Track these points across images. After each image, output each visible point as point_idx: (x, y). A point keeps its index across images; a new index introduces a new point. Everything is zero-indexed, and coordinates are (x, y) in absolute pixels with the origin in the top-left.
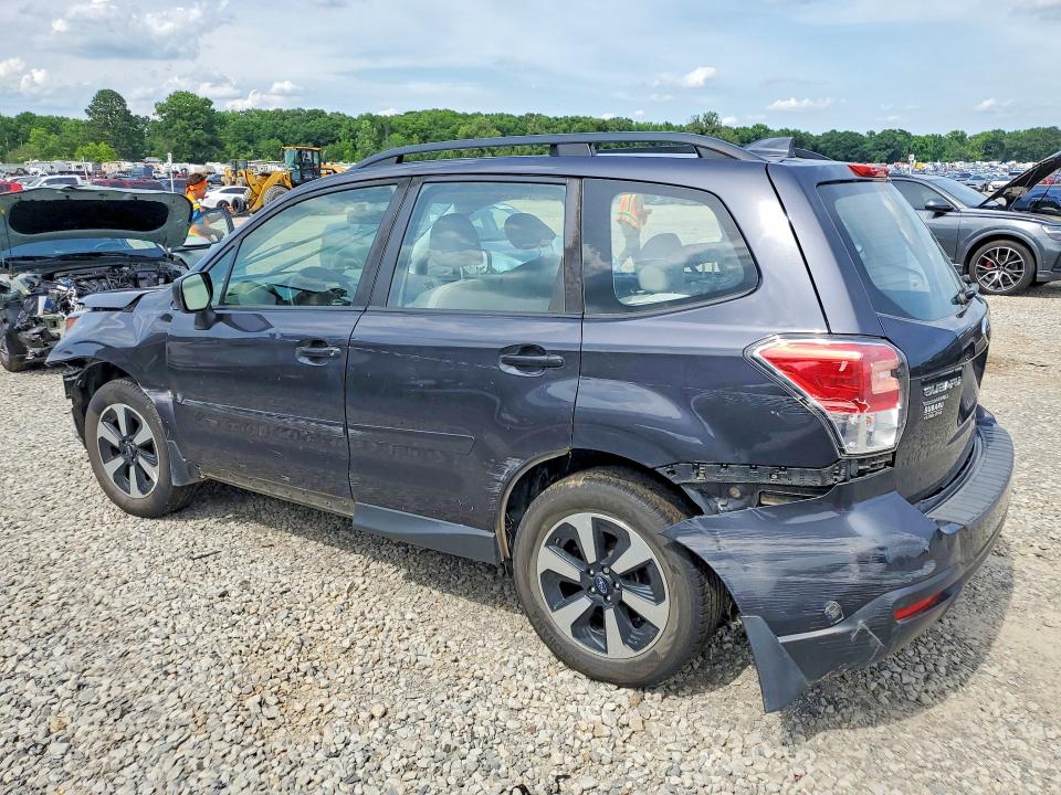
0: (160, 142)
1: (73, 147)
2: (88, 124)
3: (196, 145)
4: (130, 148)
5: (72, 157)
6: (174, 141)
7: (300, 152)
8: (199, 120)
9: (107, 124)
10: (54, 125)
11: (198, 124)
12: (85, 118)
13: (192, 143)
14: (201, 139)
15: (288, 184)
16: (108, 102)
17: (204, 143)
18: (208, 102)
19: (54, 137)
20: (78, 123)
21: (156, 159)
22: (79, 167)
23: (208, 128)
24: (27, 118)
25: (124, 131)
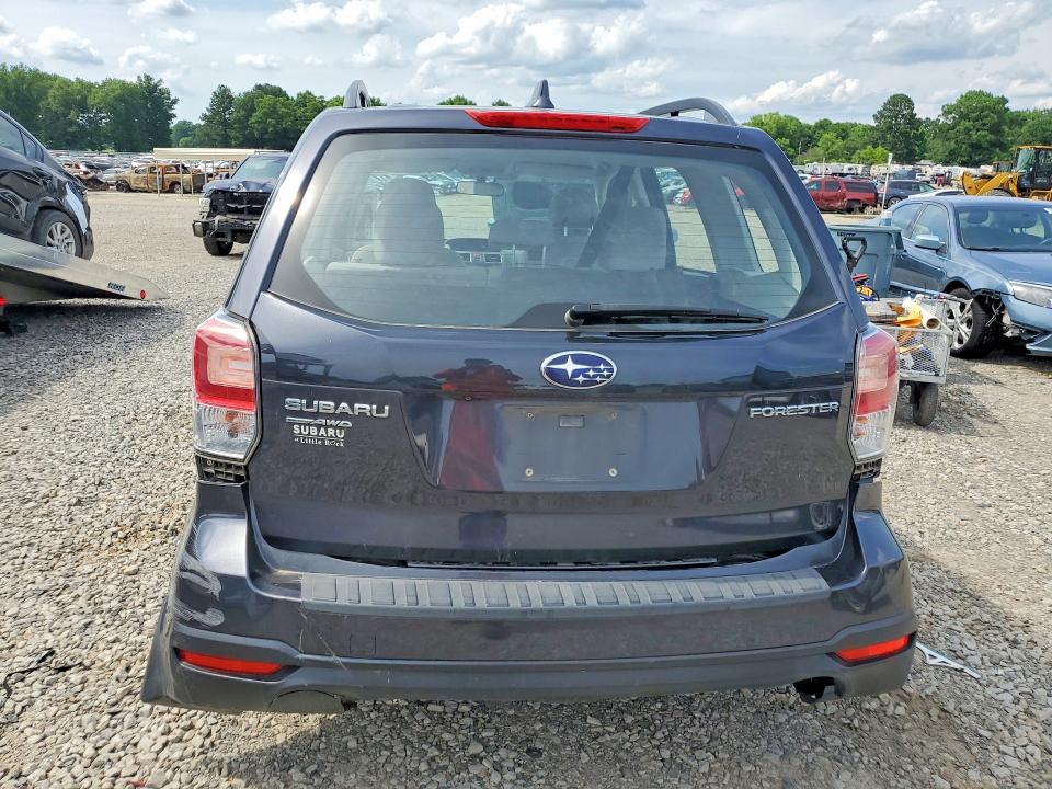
0: (937, 145)
1: (853, 150)
2: (872, 128)
3: (976, 147)
4: (906, 151)
5: (849, 160)
6: (953, 143)
7: (1038, 152)
8: (985, 121)
9: (890, 128)
10: (843, 132)
11: (984, 125)
12: (873, 123)
13: (972, 145)
14: (983, 140)
15: (1013, 188)
16: (899, 105)
17: (985, 145)
18: (1004, 101)
19: (840, 142)
20: (867, 129)
21: (929, 162)
22: (850, 169)
23: (996, 129)
24: (823, 126)
25: (905, 134)
